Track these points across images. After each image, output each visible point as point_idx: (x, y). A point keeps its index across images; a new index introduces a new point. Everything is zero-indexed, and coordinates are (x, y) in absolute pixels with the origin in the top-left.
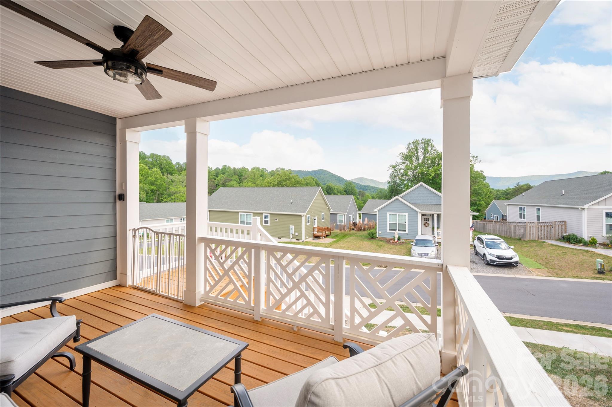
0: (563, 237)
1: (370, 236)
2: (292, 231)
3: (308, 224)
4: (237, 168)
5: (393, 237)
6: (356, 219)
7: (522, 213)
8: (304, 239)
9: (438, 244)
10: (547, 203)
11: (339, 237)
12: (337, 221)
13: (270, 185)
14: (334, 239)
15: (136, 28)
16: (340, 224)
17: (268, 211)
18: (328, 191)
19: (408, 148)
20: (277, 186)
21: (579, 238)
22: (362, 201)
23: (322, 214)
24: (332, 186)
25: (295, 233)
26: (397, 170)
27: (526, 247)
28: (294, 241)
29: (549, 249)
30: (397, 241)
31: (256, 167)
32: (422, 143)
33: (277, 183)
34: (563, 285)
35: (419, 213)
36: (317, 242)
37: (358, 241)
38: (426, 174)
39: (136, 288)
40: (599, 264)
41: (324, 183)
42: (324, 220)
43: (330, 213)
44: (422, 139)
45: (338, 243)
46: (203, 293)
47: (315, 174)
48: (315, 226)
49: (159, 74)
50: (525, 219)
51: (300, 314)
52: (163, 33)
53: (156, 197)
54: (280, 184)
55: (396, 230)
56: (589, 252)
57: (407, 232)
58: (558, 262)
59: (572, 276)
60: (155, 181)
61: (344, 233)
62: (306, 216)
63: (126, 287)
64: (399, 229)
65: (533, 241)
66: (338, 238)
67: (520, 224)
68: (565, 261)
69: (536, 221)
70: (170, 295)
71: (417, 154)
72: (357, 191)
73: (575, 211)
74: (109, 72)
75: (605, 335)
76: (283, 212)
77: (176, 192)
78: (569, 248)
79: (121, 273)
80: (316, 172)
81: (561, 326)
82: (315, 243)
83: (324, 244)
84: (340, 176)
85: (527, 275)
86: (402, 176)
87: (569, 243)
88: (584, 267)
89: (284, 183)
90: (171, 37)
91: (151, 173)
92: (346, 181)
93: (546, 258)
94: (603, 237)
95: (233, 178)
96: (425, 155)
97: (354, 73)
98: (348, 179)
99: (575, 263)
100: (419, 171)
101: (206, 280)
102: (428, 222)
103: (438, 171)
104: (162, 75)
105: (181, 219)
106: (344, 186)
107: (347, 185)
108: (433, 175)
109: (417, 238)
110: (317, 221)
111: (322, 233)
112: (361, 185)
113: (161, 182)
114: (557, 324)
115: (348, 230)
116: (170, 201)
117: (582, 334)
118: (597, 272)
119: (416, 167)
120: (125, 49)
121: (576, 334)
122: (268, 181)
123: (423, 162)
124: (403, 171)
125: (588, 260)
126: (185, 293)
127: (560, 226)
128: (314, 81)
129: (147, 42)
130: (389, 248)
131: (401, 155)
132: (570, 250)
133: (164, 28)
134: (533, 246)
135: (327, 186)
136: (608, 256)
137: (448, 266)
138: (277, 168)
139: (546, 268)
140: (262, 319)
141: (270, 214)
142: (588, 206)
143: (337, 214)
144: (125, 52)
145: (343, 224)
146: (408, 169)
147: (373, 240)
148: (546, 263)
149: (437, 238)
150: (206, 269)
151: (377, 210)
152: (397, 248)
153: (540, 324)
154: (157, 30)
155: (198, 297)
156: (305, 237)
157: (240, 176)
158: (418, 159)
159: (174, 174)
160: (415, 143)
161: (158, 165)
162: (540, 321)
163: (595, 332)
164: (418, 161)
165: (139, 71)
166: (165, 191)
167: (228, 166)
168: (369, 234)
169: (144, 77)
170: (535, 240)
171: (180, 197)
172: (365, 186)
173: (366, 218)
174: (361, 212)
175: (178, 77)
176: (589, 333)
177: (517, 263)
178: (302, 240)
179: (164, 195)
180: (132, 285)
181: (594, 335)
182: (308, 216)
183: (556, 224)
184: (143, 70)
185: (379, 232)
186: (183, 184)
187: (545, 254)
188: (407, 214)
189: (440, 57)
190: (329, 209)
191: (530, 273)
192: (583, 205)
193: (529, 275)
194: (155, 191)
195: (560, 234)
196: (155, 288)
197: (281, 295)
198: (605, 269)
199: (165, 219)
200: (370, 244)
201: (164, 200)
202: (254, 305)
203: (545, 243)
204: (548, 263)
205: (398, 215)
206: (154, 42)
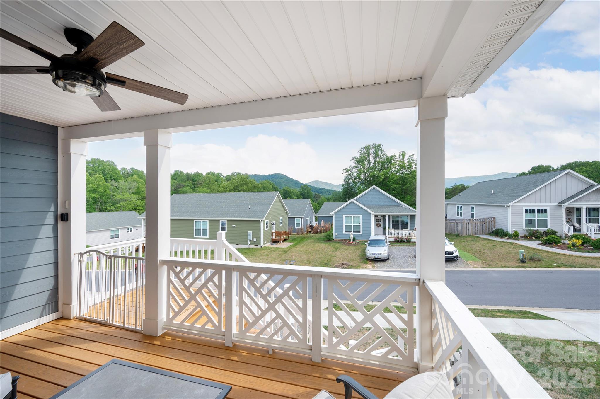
0: (493, 232)
1: (327, 238)
2: (250, 237)
3: (266, 229)
4: (190, 173)
5: (348, 239)
6: (313, 222)
7: (459, 211)
8: (262, 245)
9: (389, 244)
10: (480, 202)
11: (297, 240)
12: (295, 224)
13: (226, 190)
14: (292, 243)
15: (98, 35)
16: (297, 227)
17: (225, 217)
18: (285, 195)
19: (360, 152)
20: (233, 191)
21: (505, 231)
22: (317, 203)
23: (281, 218)
24: (289, 190)
25: (253, 239)
26: (350, 174)
27: (463, 242)
28: (252, 247)
29: (482, 243)
30: (352, 242)
31: (211, 172)
32: (373, 148)
33: (233, 188)
34: (495, 275)
35: (372, 214)
36: (276, 247)
37: (316, 244)
38: (377, 177)
39: (84, 319)
40: (522, 255)
41: (280, 187)
42: (282, 225)
43: (288, 216)
44: (373, 144)
45: (296, 246)
46: (165, 320)
47: (272, 178)
48: (273, 231)
49: (122, 85)
50: (462, 216)
51: (276, 336)
52: (132, 43)
53: (98, 206)
54: (237, 189)
55: (351, 231)
56: (513, 244)
57: (361, 233)
58: (490, 254)
59: (502, 266)
60: (97, 188)
61: (301, 236)
62: (264, 221)
63: (70, 319)
64: (354, 230)
65: (469, 236)
66: (296, 242)
67: (459, 222)
68: (495, 253)
69: (471, 218)
70: (126, 326)
71: (369, 158)
72: (313, 193)
73: (502, 208)
74: (59, 81)
75: (529, 317)
76: (241, 218)
77: (122, 200)
78: (498, 241)
79: (64, 304)
80: (273, 176)
81: (496, 313)
82: (274, 248)
83: (282, 248)
84: (297, 180)
85: (465, 268)
86: (355, 179)
87: (498, 237)
88: (510, 257)
89: (241, 188)
90: (142, 47)
91: (92, 179)
92: (302, 184)
93: (480, 252)
94: (523, 230)
95: (186, 184)
96: (376, 159)
97: (332, 90)
98: (304, 183)
99: (503, 254)
100: (371, 174)
101: (169, 306)
102: (380, 223)
103: (388, 174)
104: (125, 86)
105: (128, 229)
106: (300, 189)
107: (303, 188)
108: (383, 178)
109: (371, 238)
110: (276, 226)
111: (281, 238)
112: (316, 188)
113: (104, 189)
114: (492, 311)
115: (305, 233)
116: (115, 209)
117: (512, 318)
118: (520, 261)
119: (368, 171)
120: (82, 56)
121: (508, 318)
122: (224, 186)
123: (373, 166)
124: (356, 174)
125: (513, 251)
126: (145, 322)
127: (490, 222)
128: (290, 95)
129: (111, 50)
130: (345, 250)
131: (354, 159)
132: (499, 243)
133: (135, 37)
134: (469, 241)
135: (284, 190)
136: (528, 247)
137: (425, 281)
138: (233, 172)
139: (480, 261)
140: (234, 344)
141: (228, 221)
142: (512, 204)
143: (294, 218)
144: (80, 60)
145: (300, 227)
146: (360, 173)
147: (330, 242)
148: (480, 255)
149: (389, 237)
150: (169, 294)
151: (333, 213)
152: (352, 249)
153: (479, 312)
154: (125, 38)
155: (160, 325)
156: (264, 242)
157: (194, 181)
158: (370, 163)
159: (119, 181)
160: (367, 148)
161: (101, 171)
162: (478, 309)
163: (521, 315)
164: (370, 165)
165: (97, 81)
166: (109, 199)
167: (181, 171)
168: (326, 236)
169: (104, 88)
170: (470, 236)
171: (127, 205)
172: (320, 189)
173: (323, 221)
174: (317, 215)
175: (143, 89)
176: (517, 317)
177: (457, 257)
178: (260, 245)
179: (107, 203)
180: (78, 316)
181: (521, 318)
182: (266, 221)
183: (487, 220)
184: (102, 81)
185: (335, 234)
186: (130, 191)
187: (479, 248)
188: (361, 216)
189: (416, 79)
190: (287, 213)
191: (468, 265)
192: (508, 203)
193: (467, 268)
194: (96, 199)
195: (490, 229)
196: (107, 319)
197: (255, 317)
198: (526, 258)
199: (109, 230)
200: (327, 246)
201: (108, 209)
202: (224, 330)
203: (479, 237)
204: (481, 256)
205: (353, 217)
206: (120, 51)
